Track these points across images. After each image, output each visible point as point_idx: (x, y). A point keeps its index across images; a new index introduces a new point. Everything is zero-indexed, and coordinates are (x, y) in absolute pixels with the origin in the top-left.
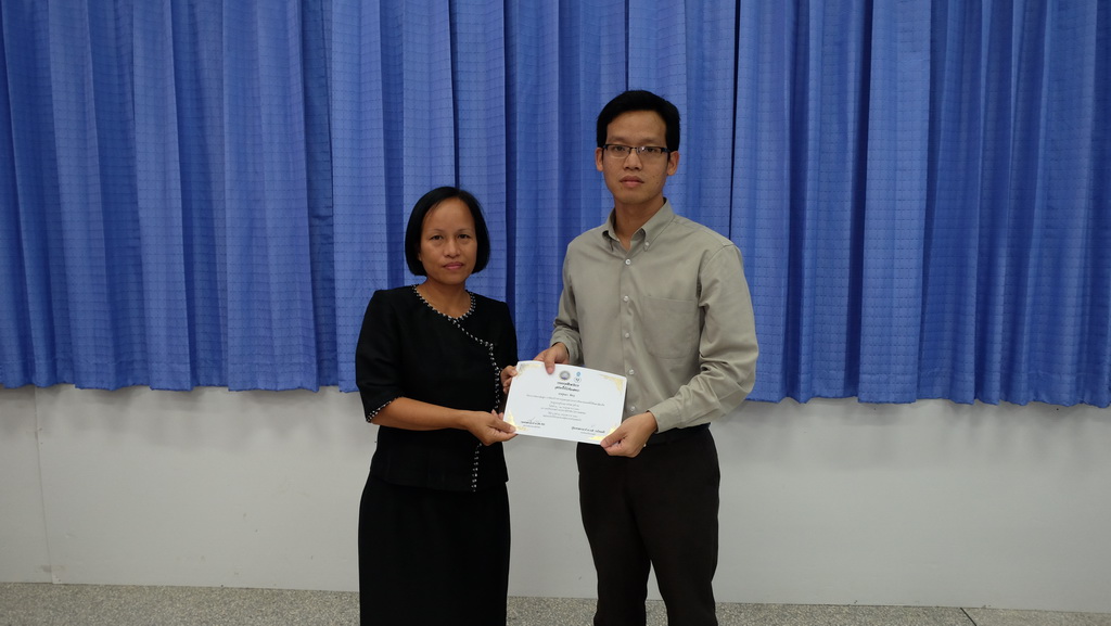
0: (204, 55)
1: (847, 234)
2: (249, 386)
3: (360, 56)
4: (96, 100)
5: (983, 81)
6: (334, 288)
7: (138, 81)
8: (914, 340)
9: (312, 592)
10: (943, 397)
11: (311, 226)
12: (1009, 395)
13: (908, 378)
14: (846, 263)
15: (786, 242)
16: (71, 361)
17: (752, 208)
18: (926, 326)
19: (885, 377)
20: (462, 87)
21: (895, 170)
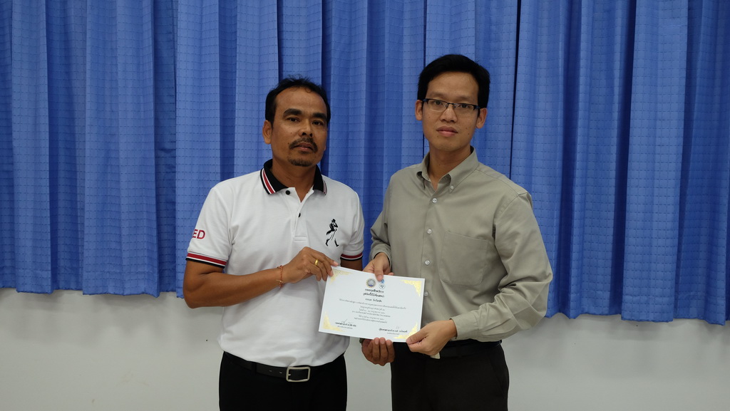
0: (72, 12)
1: (613, 174)
2: (100, 291)
3: (202, 16)
6: (175, 210)
7: (16, 33)
8: (671, 267)
10: (698, 317)
11: (157, 157)
13: (666, 300)
14: (612, 198)
15: (559, 180)
17: (530, 150)
19: (645, 298)
20: (286, 44)
21: (655, 120)
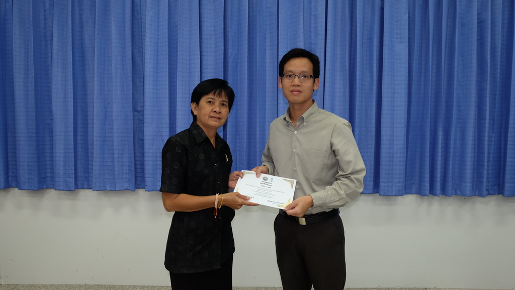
0: (86, 37)
1: (374, 121)
2: (102, 189)
3: (158, 39)
4: (34, 56)
5: (431, 55)
6: (143, 144)
7: (55, 47)
8: (403, 168)
9: (129, 286)
10: (416, 193)
11: (134, 115)
12: (444, 192)
13: (401, 184)
14: (373, 134)
16: (16, 177)
18: (408, 161)
19: (391, 184)
20: (204, 54)
21: (394, 93)
